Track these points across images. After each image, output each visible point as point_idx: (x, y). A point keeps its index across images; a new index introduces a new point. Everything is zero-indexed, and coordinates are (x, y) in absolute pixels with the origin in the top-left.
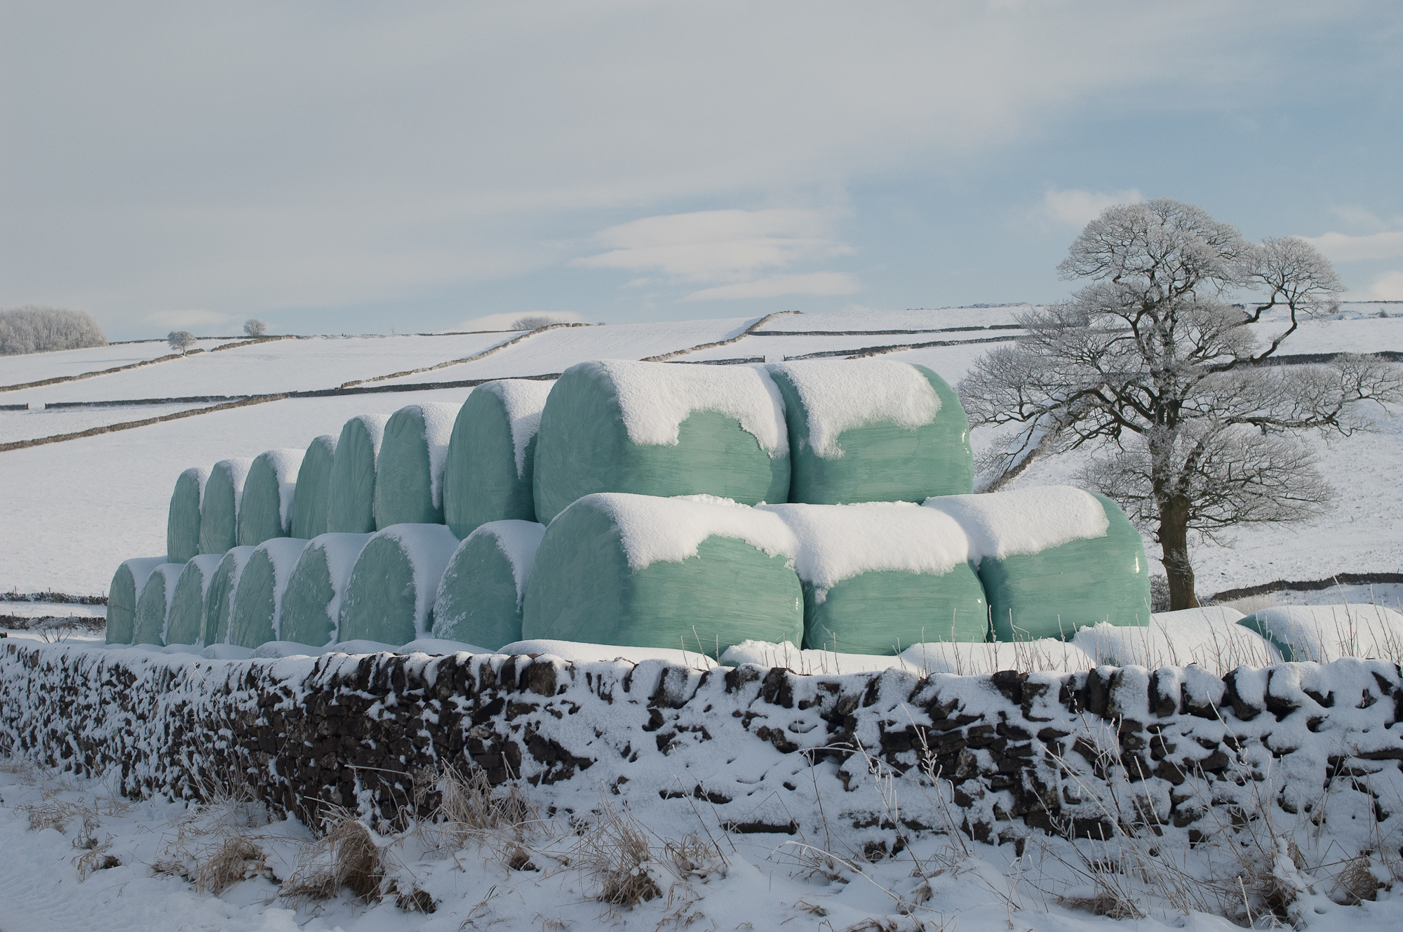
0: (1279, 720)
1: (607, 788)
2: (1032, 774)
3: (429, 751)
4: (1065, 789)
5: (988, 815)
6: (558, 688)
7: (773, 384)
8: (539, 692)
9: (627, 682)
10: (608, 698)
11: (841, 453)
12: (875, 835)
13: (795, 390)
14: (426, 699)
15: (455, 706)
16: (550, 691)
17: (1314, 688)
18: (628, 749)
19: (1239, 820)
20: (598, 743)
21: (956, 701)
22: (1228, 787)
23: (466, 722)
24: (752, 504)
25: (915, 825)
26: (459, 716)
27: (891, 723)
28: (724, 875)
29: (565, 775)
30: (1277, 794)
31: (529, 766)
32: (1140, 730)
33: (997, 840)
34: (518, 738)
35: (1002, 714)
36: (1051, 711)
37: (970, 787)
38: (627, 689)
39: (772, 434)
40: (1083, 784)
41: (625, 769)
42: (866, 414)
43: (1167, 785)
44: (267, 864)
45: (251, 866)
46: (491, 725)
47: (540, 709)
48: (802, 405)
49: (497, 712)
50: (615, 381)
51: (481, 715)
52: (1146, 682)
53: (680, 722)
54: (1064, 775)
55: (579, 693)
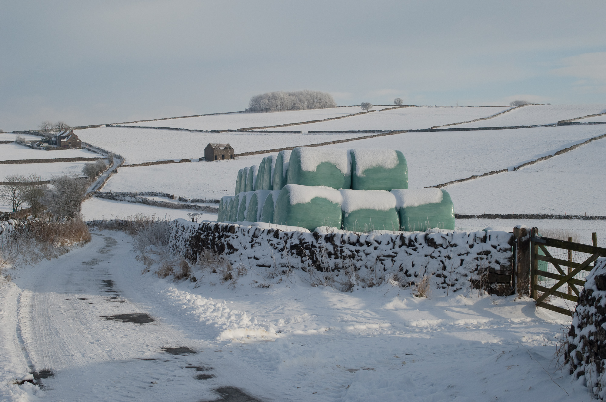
0: (368, 247)
1: (239, 256)
2: (316, 256)
3: (210, 246)
4: (322, 260)
5: (307, 265)
6: (235, 232)
7: (350, 155)
8: (232, 233)
9: (249, 231)
10: (244, 235)
11: (364, 176)
12: (285, 269)
13: (354, 157)
14: (211, 233)
15: (215, 235)
16: (234, 233)
17: (377, 240)
18: (245, 247)
19: (356, 269)
20: (240, 245)
21: (304, 238)
22: (355, 262)
23: (217, 239)
24: (338, 189)
25: (293, 267)
26: (216, 238)
27: (293, 243)
28: (246, 275)
29: (232, 253)
30: (365, 264)
31: (227, 250)
32: (338, 247)
33: (308, 271)
34: (225, 243)
35: (312, 242)
36: (322, 241)
37: (304, 258)
38: (248, 233)
39: (345, 169)
40: (325, 259)
41: (243, 251)
42: (374, 165)
43: (342, 260)
44: (174, 272)
45: (170, 272)
46: (221, 240)
47: (231, 237)
48: (355, 162)
49: (223, 237)
50: (301, 153)
51: (220, 238)
52: (341, 236)
53: (257, 241)
54: (322, 257)
55: (239, 234)
